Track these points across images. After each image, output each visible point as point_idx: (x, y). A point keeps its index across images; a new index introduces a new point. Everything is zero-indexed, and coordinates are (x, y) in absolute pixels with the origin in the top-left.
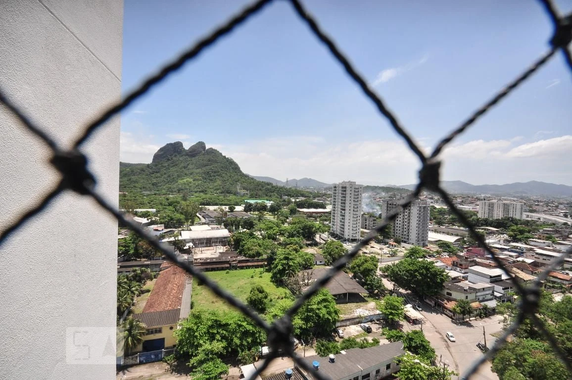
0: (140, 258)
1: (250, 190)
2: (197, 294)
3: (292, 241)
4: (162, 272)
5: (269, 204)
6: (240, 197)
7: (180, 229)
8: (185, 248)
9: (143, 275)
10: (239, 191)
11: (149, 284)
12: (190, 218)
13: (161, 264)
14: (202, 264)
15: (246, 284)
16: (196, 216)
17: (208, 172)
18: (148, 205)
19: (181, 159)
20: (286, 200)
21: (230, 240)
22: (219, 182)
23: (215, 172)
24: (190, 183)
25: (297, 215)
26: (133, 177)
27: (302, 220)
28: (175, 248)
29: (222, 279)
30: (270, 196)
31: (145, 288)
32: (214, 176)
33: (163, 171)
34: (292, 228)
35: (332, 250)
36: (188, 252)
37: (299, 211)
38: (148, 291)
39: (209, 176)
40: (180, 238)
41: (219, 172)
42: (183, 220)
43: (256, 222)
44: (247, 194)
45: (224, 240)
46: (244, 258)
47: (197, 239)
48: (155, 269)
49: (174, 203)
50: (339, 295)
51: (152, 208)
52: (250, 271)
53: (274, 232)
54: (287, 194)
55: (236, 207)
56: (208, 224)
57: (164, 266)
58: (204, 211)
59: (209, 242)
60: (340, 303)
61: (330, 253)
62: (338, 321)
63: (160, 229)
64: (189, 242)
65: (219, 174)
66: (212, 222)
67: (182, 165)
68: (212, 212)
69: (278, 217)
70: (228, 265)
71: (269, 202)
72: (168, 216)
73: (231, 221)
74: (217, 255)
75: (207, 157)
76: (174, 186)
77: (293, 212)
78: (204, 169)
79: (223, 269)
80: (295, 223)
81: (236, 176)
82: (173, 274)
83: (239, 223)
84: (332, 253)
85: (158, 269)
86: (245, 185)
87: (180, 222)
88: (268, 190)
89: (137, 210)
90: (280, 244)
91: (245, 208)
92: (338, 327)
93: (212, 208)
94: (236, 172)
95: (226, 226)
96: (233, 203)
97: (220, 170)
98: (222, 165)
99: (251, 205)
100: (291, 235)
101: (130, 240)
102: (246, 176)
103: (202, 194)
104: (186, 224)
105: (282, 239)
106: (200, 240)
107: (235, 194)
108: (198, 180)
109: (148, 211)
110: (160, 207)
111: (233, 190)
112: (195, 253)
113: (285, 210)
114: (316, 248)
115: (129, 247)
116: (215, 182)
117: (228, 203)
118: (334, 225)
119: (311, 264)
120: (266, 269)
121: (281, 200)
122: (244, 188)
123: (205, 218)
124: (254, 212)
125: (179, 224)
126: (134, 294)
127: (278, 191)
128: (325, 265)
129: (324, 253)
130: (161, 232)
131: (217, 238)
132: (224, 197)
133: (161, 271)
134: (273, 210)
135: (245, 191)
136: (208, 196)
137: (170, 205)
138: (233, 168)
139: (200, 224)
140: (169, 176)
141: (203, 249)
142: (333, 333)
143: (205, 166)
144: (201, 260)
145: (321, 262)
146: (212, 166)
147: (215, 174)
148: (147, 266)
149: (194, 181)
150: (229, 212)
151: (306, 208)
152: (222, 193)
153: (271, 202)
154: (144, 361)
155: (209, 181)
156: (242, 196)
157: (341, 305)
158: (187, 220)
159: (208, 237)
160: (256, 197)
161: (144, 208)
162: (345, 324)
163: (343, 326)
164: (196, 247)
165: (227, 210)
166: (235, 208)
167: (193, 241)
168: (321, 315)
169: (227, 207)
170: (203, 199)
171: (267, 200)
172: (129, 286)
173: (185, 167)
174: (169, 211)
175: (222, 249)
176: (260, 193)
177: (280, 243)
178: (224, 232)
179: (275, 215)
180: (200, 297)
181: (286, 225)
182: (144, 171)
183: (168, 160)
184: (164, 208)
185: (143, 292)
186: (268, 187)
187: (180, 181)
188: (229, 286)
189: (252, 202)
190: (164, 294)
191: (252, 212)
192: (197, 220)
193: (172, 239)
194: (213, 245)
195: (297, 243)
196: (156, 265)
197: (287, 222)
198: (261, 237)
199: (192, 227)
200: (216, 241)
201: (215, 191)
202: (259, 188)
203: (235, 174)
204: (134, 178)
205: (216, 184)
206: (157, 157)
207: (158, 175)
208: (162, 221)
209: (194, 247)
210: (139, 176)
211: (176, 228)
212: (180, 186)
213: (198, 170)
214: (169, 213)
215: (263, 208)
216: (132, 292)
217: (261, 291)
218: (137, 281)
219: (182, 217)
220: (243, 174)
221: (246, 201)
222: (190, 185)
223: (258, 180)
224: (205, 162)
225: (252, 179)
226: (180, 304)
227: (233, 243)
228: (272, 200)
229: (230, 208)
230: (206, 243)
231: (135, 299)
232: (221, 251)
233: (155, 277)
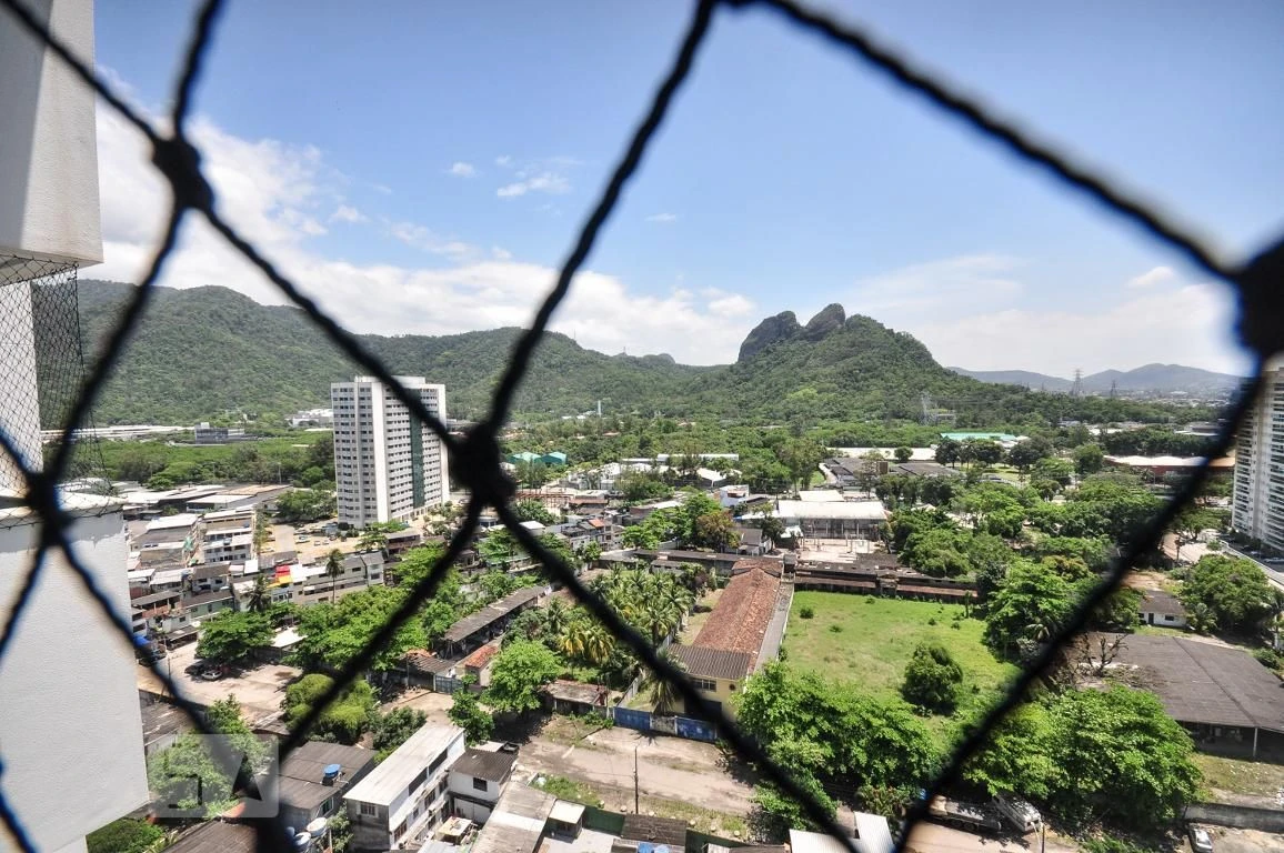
0: (702, 546)
1: (958, 407)
2: (796, 635)
3: (1070, 546)
4: (735, 577)
5: (1009, 442)
6: (927, 426)
7: (780, 496)
8: (783, 536)
9: (698, 578)
10: (926, 411)
11: (711, 598)
12: (801, 474)
13: (733, 563)
14: (815, 573)
15: (912, 635)
16: (819, 469)
17: (851, 372)
18: (727, 445)
19: (792, 347)
20: (1071, 432)
21: (886, 527)
22: (876, 393)
23: (868, 370)
24: (812, 398)
25: (1101, 475)
26: (705, 393)
27: (1112, 488)
28: (763, 535)
29: (855, 613)
30: (1019, 422)
31: (700, 601)
32: (866, 379)
33: (758, 375)
34: (1070, 511)
35: (1216, 587)
36: (791, 544)
37: (1110, 463)
38: (707, 610)
39: (852, 380)
40: (775, 514)
41: (876, 369)
42: (787, 479)
43: (959, 487)
44: (949, 418)
45: (871, 526)
46: (914, 574)
47: (811, 520)
48: (723, 572)
49: (774, 442)
50: (1226, 729)
51: (733, 452)
52: (931, 608)
53: (1009, 517)
54: (1075, 413)
55: (913, 449)
56: (841, 489)
57: (739, 567)
58: (838, 460)
59: (836, 528)
60: (1222, 755)
61: (1210, 595)
62: (1196, 803)
63: (740, 493)
64: (793, 525)
65: (876, 373)
66: (852, 484)
67: (795, 360)
68: (853, 461)
69: (1034, 478)
70: (872, 585)
71: (1013, 437)
72: (759, 468)
73: (894, 483)
74: (850, 560)
75: (849, 337)
76: (779, 406)
77: (1087, 465)
78: (841, 364)
79: (861, 592)
80: (1086, 498)
81: (921, 377)
82: (753, 585)
83: (915, 490)
84: (1218, 596)
85: (727, 571)
86: (942, 395)
87: (781, 482)
88: (1014, 406)
89: (706, 455)
90: (1028, 552)
91: (939, 452)
92: (1195, 821)
93: (854, 452)
94: (920, 366)
95: (881, 494)
96: (908, 442)
97: (878, 364)
98: (885, 352)
99: (953, 445)
100: (1072, 531)
101: (687, 511)
102: (948, 374)
103: (836, 422)
104: (793, 486)
105: (1036, 537)
106: (817, 521)
107: (918, 419)
108: (827, 390)
109: (723, 458)
110: (747, 449)
111: (911, 408)
112: (805, 549)
113: (1065, 459)
114: (1161, 576)
115: (683, 523)
116: (867, 393)
117: (897, 440)
118: (1244, 508)
119: (1128, 620)
120: (974, 610)
121: (1056, 432)
122: (942, 404)
123: (836, 474)
124: (963, 462)
125: (778, 486)
126: (683, 611)
127: (1046, 407)
128: (1186, 630)
129: (1188, 592)
130: (740, 500)
131: (856, 521)
132: (887, 427)
133: (733, 575)
134: (1020, 459)
135: (944, 412)
136: (849, 426)
137: (766, 445)
138: (912, 357)
139: (824, 487)
140: (769, 386)
141: (821, 541)
142: (1170, 833)
143: (844, 358)
144: (811, 564)
145: (1168, 618)
146: (860, 356)
147: (867, 375)
148: (709, 563)
149: (819, 393)
150: (896, 462)
151: (1142, 454)
152: (883, 417)
153: (1022, 438)
154: (685, 734)
155: (851, 391)
156: (936, 424)
157: (1225, 760)
158: (794, 477)
159: (834, 517)
160: (973, 427)
161: (718, 453)
162: (1225, 819)
163: (1221, 824)
164: (808, 537)
165: (892, 457)
166: (911, 454)
167: (802, 522)
168: (1122, 767)
169: (892, 451)
170: (837, 433)
171: (1008, 432)
172: (673, 593)
173: (800, 365)
174: (761, 459)
175: (865, 547)
176: (988, 414)
177: (1029, 548)
178: (874, 509)
179: (1027, 471)
180: (801, 642)
181: (1059, 501)
182: (724, 379)
183: (768, 352)
184: (754, 453)
185: (697, 610)
186: (1015, 397)
187: (791, 396)
188: (869, 631)
189: (959, 437)
190: (730, 619)
191: (958, 465)
192: (816, 478)
193: (760, 515)
194: (846, 535)
195: (1085, 554)
196: (726, 562)
197: (1061, 493)
198: (971, 526)
199: (802, 494)
200: (853, 527)
201: (867, 415)
202: (986, 401)
203: (917, 369)
204: (707, 394)
205: (868, 398)
206: (747, 349)
207: (750, 384)
208: (747, 478)
209: (802, 535)
210: (717, 390)
211: (771, 494)
212: (791, 406)
213: (827, 370)
214: (760, 461)
215: (990, 454)
216: (677, 605)
217: (942, 660)
218: (688, 588)
219: (785, 471)
220: (941, 368)
221: (944, 435)
222: (812, 402)
223: (983, 381)
224: (844, 349)
225: (967, 379)
226: (759, 646)
227: (892, 536)
228: (1022, 433)
229: (899, 454)
230: (831, 530)
231: (686, 619)
232: (863, 550)
233: (721, 585)
